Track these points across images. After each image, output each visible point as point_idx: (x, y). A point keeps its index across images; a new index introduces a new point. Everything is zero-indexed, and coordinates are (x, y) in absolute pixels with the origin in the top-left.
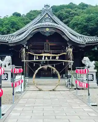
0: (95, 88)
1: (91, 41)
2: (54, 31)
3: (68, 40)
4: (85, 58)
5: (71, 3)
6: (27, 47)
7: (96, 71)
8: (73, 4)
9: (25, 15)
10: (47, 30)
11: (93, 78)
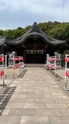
1: (59, 43)
6: (24, 46)
9: (25, 28)
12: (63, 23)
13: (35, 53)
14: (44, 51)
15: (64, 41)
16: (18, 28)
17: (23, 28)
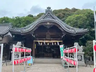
0: (83, 66)
1: (80, 31)
2: (53, 24)
3: (63, 30)
4: (75, 43)
5: (66, 8)
6: (34, 36)
7: (84, 53)
8: (67, 9)
9: (36, 16)
10: (48, 23)
11: (82, 59)
12: (83, 9)
13: (48, 44)
14: (60, 41)
15: (86, 29)
16: (28, 16)
17: (34, 16)
